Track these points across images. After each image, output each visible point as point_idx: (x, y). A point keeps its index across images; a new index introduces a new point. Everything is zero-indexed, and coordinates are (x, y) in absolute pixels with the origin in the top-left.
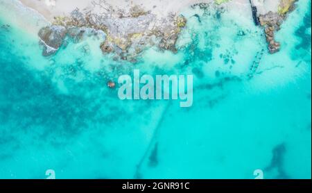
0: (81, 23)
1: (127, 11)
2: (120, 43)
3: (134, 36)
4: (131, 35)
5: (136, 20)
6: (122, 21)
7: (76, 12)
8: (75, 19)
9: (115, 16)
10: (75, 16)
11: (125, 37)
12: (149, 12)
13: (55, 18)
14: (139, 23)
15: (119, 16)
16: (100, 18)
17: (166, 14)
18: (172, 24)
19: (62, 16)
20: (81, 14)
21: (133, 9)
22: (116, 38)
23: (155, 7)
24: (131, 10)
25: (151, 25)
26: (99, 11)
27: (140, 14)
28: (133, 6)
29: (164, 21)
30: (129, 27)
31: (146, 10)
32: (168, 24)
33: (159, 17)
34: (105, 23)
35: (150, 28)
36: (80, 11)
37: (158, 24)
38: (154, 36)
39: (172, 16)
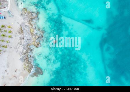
0: (26, 57)
1: (20, 36)
2: (35, 38)
3: (32, 32)
4: (32, 34)
5: (24, 31)
6: (25, 38)
7: (21, 59)
8: (25, 60)
9: (23, 41)
10: (23, 60)
11: (32, 36)
12: (21, 26)
13: (25, 69)
14: (25, 30)
15: (23, 39)
16: (24, 48)
17: (21, 18)
18: (26, 15)
19: (24, 66)
20: (23, 57)
21: (19, 33)
22: (33, 40)
23: (18, 23)
24: (20, 34)
25: (26, 24)
26: (21, 49)
27: (21, 30)
28: (18, 33)
29: (24, 18)
30: (28, 34)
31: (20, 27)
32: (26, 16)
33: (23, 21)
34: (26, 45)
35: (28, 25)
36: (21, 57)
37: (26, 21)
38: (32, 23)
39: (22, 15)
